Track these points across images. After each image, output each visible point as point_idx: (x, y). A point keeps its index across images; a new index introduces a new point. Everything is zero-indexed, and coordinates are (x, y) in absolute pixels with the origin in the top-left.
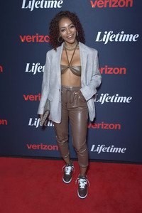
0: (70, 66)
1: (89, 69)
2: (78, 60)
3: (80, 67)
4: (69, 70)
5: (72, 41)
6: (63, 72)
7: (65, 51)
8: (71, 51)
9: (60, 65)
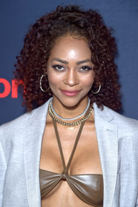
0: (67, 174)
1: (124, 184)
2: (93, 154)
3: (99, 179)
4: (65, 185)
5: (71, 101)
6: (46, 193)
7: (51, 129)
8: (72, 128)
9: (38, 171)
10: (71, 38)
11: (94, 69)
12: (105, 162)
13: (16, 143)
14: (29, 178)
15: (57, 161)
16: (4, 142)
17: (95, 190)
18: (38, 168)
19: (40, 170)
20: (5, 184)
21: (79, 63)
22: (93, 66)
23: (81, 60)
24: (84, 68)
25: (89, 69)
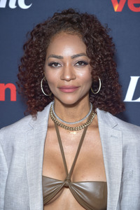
2: (96, 161)
3: (103, 186)
4: (67, 192)
5: (70, 98)
6: (48, 200)
7: (53, 133)
8: (75, 133)
9: (41, 177)
10: (65, 34)
11: (91, 64)
12: (109, 168)
13: (17, 148)
14: (32, 184)
15: (60, 167)
16: (4, 147)
17: (98, 197)
18: (40, 174)
19: (43, 176)
20: (6, 189)
21: (74, 57)
22: (89, 60)
23: (75, 54)
24: (80, 63)
25: (86, 64)
